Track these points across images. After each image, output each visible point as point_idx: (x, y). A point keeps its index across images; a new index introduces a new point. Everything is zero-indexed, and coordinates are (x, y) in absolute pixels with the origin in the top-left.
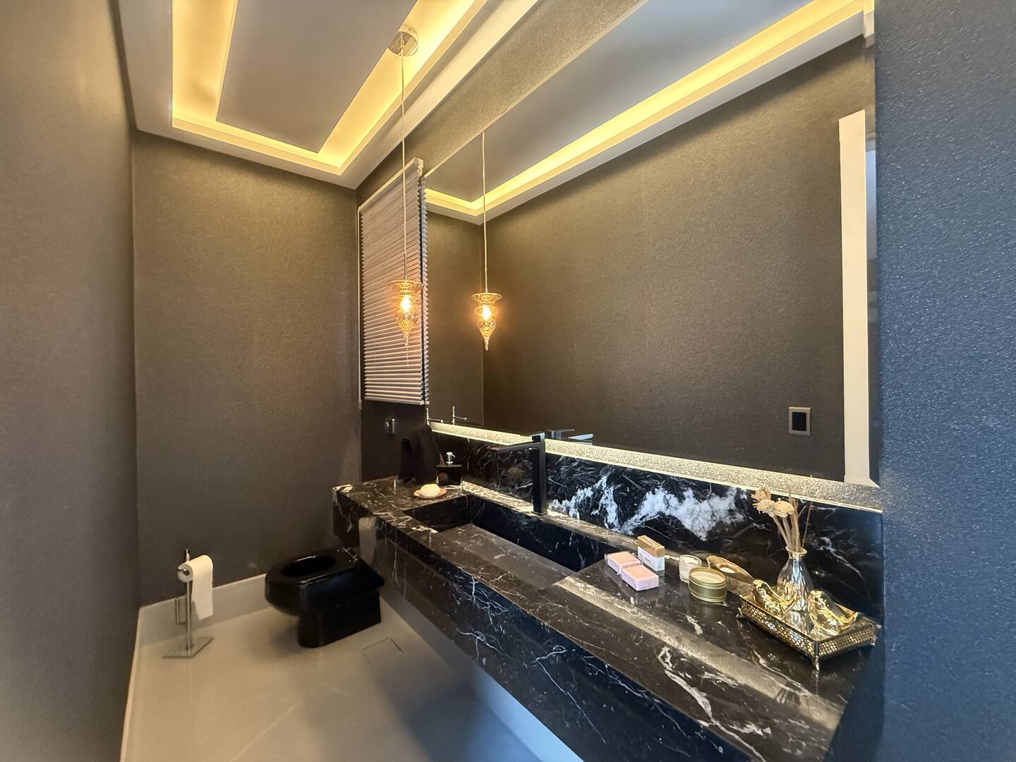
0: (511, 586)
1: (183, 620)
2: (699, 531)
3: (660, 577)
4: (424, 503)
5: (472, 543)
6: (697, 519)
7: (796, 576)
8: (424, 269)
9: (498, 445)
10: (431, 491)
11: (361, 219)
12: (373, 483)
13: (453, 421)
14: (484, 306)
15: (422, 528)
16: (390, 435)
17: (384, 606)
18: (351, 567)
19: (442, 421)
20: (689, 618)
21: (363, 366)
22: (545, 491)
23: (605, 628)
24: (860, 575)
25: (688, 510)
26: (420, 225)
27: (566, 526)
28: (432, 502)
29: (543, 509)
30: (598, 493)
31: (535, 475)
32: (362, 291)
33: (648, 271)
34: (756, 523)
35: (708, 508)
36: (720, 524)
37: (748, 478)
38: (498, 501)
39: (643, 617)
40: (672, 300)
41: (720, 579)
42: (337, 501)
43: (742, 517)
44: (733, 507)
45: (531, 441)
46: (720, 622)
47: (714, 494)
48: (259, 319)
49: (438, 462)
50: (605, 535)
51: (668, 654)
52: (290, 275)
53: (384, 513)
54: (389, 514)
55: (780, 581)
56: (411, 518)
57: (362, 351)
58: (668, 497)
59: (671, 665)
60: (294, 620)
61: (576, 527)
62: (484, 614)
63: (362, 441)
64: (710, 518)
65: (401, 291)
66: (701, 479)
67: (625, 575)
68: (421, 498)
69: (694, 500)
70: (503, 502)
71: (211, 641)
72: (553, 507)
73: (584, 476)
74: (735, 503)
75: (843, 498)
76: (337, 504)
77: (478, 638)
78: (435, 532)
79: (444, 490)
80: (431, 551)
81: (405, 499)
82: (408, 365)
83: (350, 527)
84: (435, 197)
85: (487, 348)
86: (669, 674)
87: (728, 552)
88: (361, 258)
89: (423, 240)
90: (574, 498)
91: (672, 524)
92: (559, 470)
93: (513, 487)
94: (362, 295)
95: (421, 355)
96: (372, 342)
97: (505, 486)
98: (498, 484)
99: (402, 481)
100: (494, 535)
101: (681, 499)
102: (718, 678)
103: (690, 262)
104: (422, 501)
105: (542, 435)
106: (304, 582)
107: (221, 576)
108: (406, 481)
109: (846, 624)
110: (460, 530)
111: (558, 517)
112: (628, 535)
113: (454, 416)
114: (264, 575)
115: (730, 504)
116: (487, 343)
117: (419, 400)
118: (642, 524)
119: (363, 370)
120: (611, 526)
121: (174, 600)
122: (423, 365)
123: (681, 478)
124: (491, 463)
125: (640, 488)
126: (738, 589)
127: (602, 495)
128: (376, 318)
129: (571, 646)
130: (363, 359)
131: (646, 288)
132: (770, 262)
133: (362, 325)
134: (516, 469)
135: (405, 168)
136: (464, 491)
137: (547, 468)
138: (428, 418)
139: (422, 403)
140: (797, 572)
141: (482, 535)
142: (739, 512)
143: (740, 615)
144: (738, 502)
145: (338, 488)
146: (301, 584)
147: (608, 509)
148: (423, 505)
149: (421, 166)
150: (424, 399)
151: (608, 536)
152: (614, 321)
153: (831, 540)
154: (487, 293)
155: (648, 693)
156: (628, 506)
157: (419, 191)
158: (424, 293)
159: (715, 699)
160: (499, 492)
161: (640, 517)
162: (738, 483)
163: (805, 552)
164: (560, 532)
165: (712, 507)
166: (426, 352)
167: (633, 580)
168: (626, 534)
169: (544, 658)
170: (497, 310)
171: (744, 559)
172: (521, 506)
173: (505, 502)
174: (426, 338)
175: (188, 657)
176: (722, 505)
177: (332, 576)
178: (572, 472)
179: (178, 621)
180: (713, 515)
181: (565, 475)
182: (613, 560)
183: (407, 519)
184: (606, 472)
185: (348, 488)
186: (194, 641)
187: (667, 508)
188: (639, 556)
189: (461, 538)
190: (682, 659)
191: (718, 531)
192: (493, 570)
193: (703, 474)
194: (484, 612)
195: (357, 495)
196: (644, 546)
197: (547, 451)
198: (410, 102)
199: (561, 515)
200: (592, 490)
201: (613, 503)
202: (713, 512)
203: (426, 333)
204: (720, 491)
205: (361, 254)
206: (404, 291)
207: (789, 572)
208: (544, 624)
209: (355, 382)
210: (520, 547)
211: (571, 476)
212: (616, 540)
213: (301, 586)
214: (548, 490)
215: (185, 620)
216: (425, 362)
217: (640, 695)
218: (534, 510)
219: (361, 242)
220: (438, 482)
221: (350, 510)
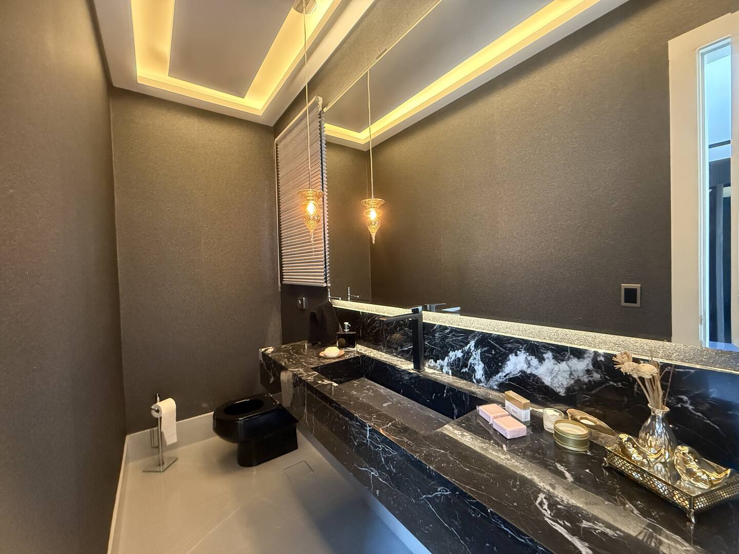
0: (400, 432)
1: (156, 444)
2: (558, 387)
3: (528, 427)
4: (327, 362)
5: (365, 393)
6: (556, 377)
7: (659, 431)
8: (324, 182)
9: (384, 317)
10: (332, 352)
11: (277, 148)
12: (289, 346)
13: (349, 299)
14: (371, 209)
15: (326, 382)
16: (302, 310)
17: (300, 436)
18: (275, 408)
19: (340, 298)
20: (558, 465)
21: (281, 259)
22: (423, 352)
23: (484, 473)
24: (720, 430)
25: (547, 370)
26: (321, 148)
27: (440, 381)
28: (334, 361)
29: (421, 367)
30: (468, 354)
31: (415, 340)
32: (279, 203)
33: (500, 179)
34: (613, 381)
35: (566, 368)
36: (578, 381)
37: (605, 342)
38: (384, 360)
39: (516, 464)
40: (520, 201)
41: (583, 431)
42: (262, 360)
43: (599, 376)
44: (591, 367)
45: (411, 312)
46: (587, 471)
47: (572, 356)
48: (205, 225)
49: (338, 330)
50: (474, 388)
51: (545, 501)
52: (227, 192)
53: (297, 370)
54: (301, 370)
55: (642, 434)
56: (317, 373)
57: (280, 248)
58: (529, 358)
59: (549, 512)
60: (235, 446)
61: (449, 382)
62: (377, 454)
63: (281, 315)
64: (568, 377)
65: (307, 198)
66: (560, 344)
67: (497, 424)
68: (325, 358)
69: (553, 361)
70: (389, 361)
71: (176, 460)
72: (429, 365)
73: (455, 340)
74: (592, 364)
75: (702, 361)
76: (262, 362)
77: (372, 473)
78: (335, 384)
79: (343, 352)
80: (333, 401)
81: (312, 358)
82: (314, 257)
83: (272, 380)
84: (332, 130)
85: (374, 242)
86: (550, 522)
87: (586, 406)
88: (278, 177)
89: (324, 160)
90: (446, 358)
91: (533, 380)
92: (434, 336)
93: (396, 349)
94: (279, 206)
95: (323, 249)
96: (288, 240)
97: (390, 348)
98: (384, 347)
99: (311, 344)
100: (383, 387)
101: (541, 360)
102: (597, 528)
103: (535, 169)
104: (326, 360)
105: (420, 308)
106: (242, 419)
107: (181, 414)
108: (313, 344)
109: (718, 479)
110: (356, 383)
111: (434, 373)
112: (494, 389)
113: (349, 295)
114: (213, 413)
115: (588, 364)
116: (374, 239)
117: (323, 283)
118: (506, 381)
119: (281, 262)
120: (479, 381)
121: (149, 430)
122: (325, 256)
123: (541, 342)
124: (379, 330)
125: (504, 350)
126: (600, 439)
127: (471, 356)
128: (289, 222)
129: (454, 489)
130: (281, 253)
131: (498, 192)
132: (605, 166)
133: (280, 228)
134: (398, 335)
135: (308, 105)
136: (358, 353)
137: (424, 334)
138: (329, 296)
139: (325, 285)
140: (659, 427)
141: (372, 387)
142: (597, 372)
143: (606, 464)
144: (596, 363)
145: (263, 350)
146: (239, 420)
147: (476, 367)
148: (327, 363)
149: (321, 102)
150: (326, 282)
151: (476, 390)
152: (473, 220)
153: (690, 398)
154: (373, 199)
155: (531, 540)
156: (493, 365)
157: (319, 122)
158: (325, 200)
159: (597, 550)
160: (386, 353)
161: (504, 374)
162: (594, 347)
163: (667, 409)
164: (437, 386)
165: (570, 367)
166: (327, 246)
167: (504, 430)
168: (491, 388)
169: (430, 496)
170: (381, 212)
171: (601, 412)
172: (403, 364)
173: (390, 361)
174: (327, 235)
175: (161, 472)
176: (580, 366)
177: (262, 414)
178: (444, 338)
179: (153, 446)
180: (571, 374)
181: (439, 340)
182: (483, 410)
183: (315, 374)
184: (474, 337)
185: (271, 350)
186: (165, 461)
187: (529, 367)
188: (506, 407)
189: (356, 389)
190: (559, 506)
191: (576, 388)
192: (384, 418)
193: (561, 339)
194: (377, 453)
195: (277, 355)
196: (510, 399)
197: (424, 321)
198: (310, 52)
199: (437, 372)
200: (462, 352)
201: (481, 362)
202: (571, 371)
203: (327, 231)
204: (578, 354)
205: (278, 174)
206: (309, 198)
207: (651, 429)
208: (430, 468)
209: (276, 271)
210: (403, 397)
211: (445, 341)
212: (483, 393)
213: (239, 422)
214: (425, 352)
215: (157, 445)
216: (327, 254)
217: (523, 541)
218: (414, 368)
219: (278, 166)
220: (338, 345)
221: (271, 367)
